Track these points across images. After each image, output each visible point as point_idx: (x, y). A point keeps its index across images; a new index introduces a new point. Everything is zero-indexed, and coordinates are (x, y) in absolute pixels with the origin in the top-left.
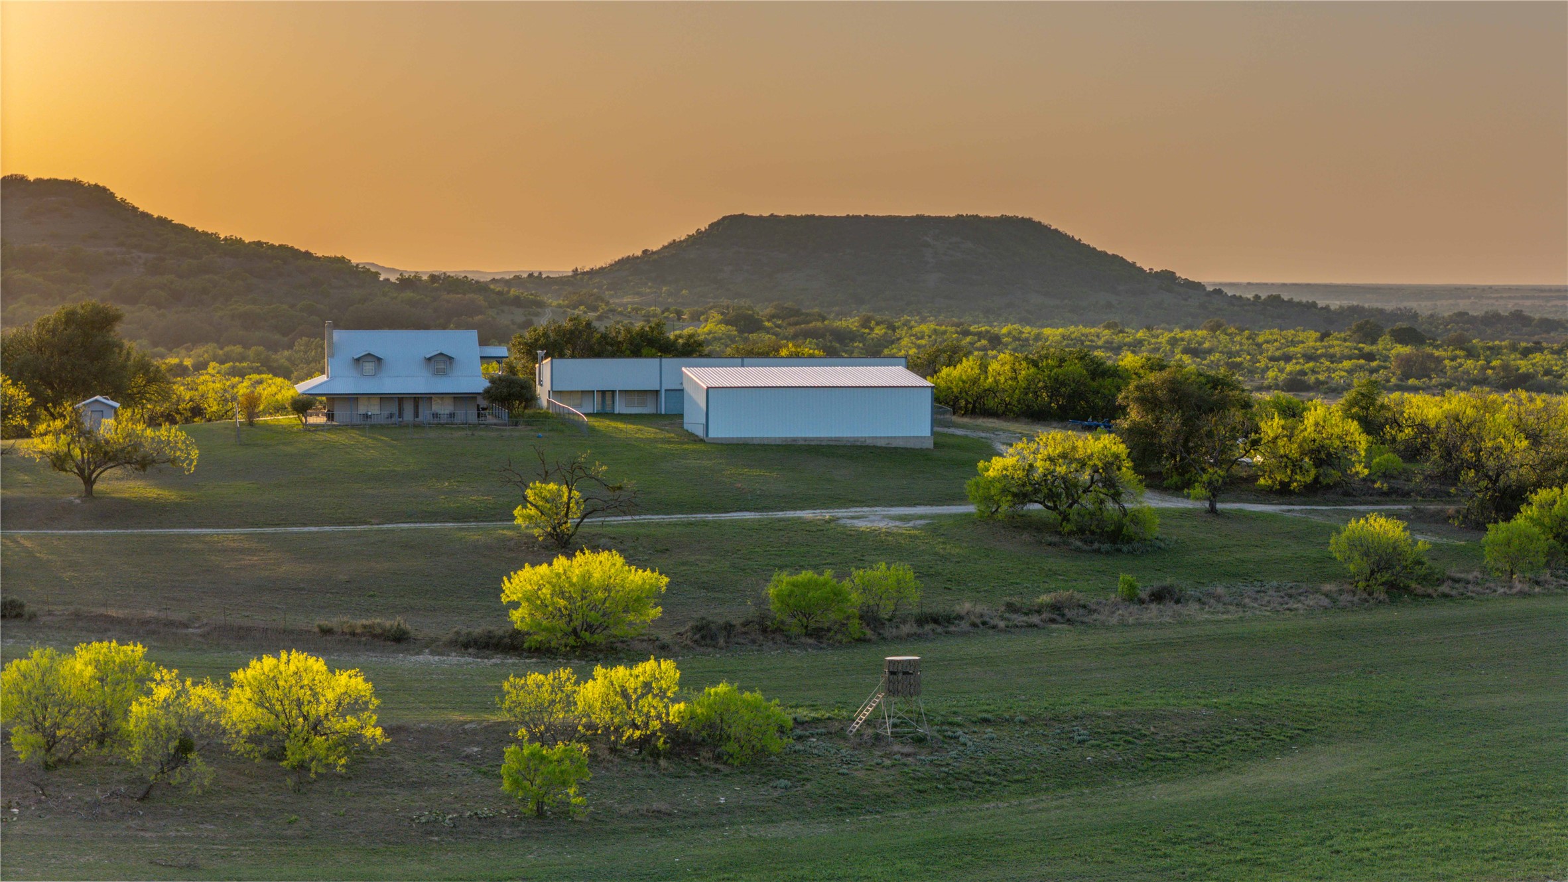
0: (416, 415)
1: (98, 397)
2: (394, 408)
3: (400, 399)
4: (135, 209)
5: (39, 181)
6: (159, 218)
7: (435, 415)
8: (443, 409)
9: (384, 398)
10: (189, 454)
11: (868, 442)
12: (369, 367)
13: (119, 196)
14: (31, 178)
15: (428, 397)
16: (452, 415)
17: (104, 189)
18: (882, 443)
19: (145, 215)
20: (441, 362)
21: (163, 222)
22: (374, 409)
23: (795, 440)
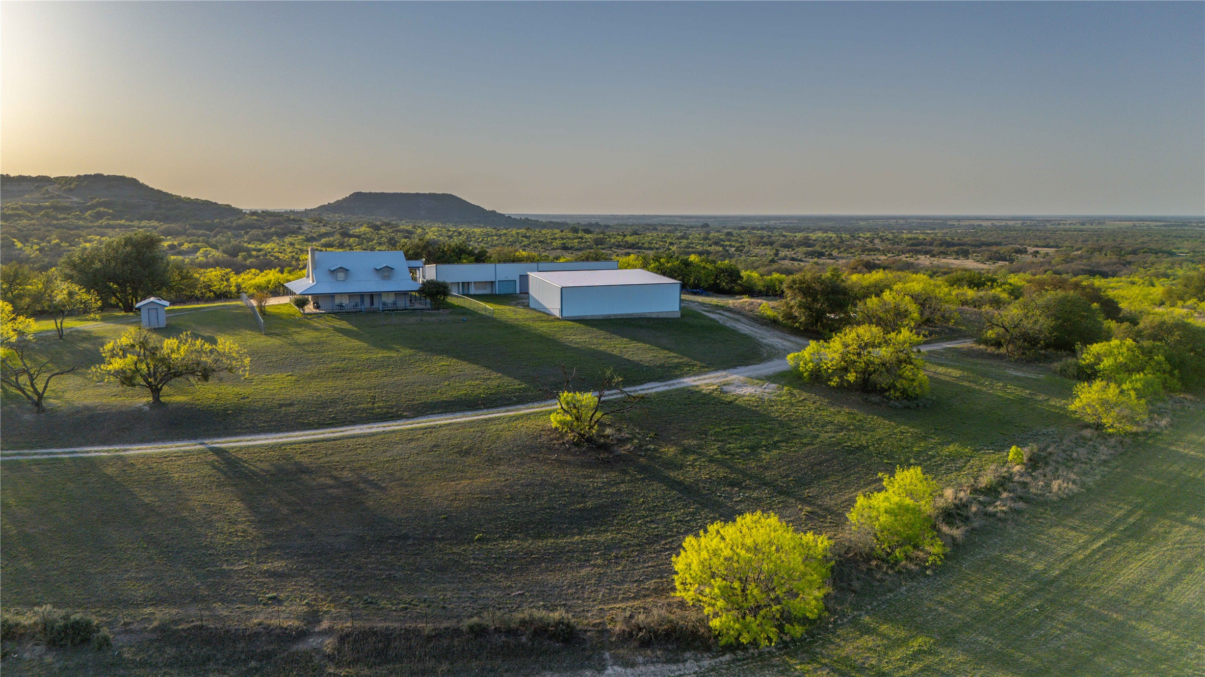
0: (372, 304)
1: (152, 299)
2: (358, 300)
3: (362, 295)
4: (148, 187)
5: (108, 176)
6: (158, 190)
7: (384, 304)
8: (390, 300)
9: (351, 295)
10: (243, 362)
11: (648, 316)
12: (341, 275)
13: (141, 182)
14: (106, 175)
15: (380, 294)
16: (395, 303)
17: (135, 180)
18: (654, 316)
19: (152, 189)
20: (386, 272)
21: (159, 192)
22: (345, 301)
23: (609, 316)
